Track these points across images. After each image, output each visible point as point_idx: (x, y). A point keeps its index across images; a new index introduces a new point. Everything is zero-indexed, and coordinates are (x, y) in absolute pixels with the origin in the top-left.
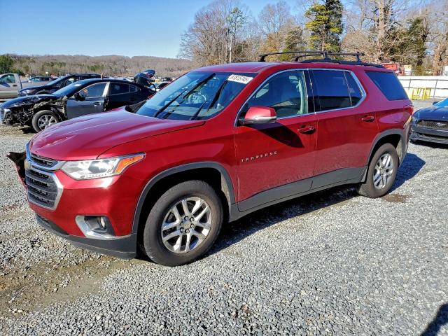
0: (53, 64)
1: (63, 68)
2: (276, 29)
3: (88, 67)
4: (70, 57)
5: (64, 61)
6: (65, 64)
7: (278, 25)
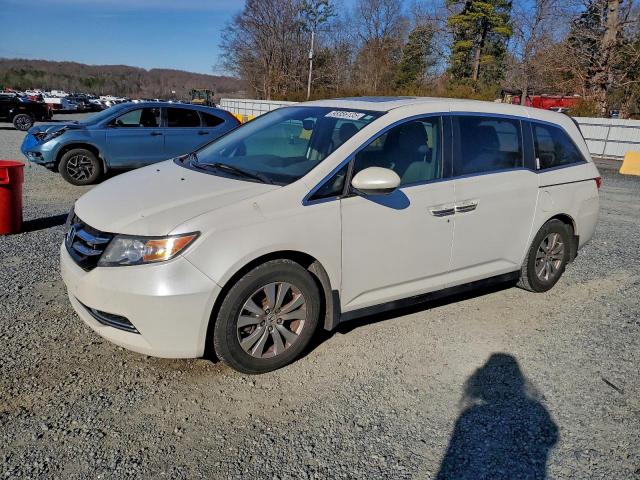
0: (24, 72)
1: (40, 79)
2: (380, 32)
3: (81, 80)
4: (53, 64)
5: (44, 69)
6: (42, 74)
7: (383, 25)
